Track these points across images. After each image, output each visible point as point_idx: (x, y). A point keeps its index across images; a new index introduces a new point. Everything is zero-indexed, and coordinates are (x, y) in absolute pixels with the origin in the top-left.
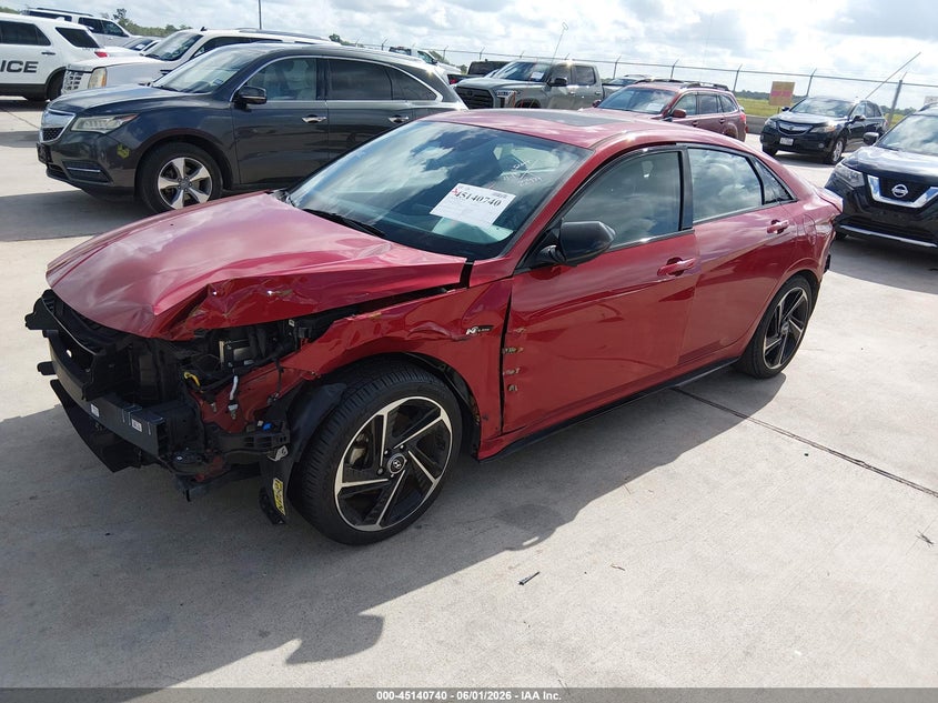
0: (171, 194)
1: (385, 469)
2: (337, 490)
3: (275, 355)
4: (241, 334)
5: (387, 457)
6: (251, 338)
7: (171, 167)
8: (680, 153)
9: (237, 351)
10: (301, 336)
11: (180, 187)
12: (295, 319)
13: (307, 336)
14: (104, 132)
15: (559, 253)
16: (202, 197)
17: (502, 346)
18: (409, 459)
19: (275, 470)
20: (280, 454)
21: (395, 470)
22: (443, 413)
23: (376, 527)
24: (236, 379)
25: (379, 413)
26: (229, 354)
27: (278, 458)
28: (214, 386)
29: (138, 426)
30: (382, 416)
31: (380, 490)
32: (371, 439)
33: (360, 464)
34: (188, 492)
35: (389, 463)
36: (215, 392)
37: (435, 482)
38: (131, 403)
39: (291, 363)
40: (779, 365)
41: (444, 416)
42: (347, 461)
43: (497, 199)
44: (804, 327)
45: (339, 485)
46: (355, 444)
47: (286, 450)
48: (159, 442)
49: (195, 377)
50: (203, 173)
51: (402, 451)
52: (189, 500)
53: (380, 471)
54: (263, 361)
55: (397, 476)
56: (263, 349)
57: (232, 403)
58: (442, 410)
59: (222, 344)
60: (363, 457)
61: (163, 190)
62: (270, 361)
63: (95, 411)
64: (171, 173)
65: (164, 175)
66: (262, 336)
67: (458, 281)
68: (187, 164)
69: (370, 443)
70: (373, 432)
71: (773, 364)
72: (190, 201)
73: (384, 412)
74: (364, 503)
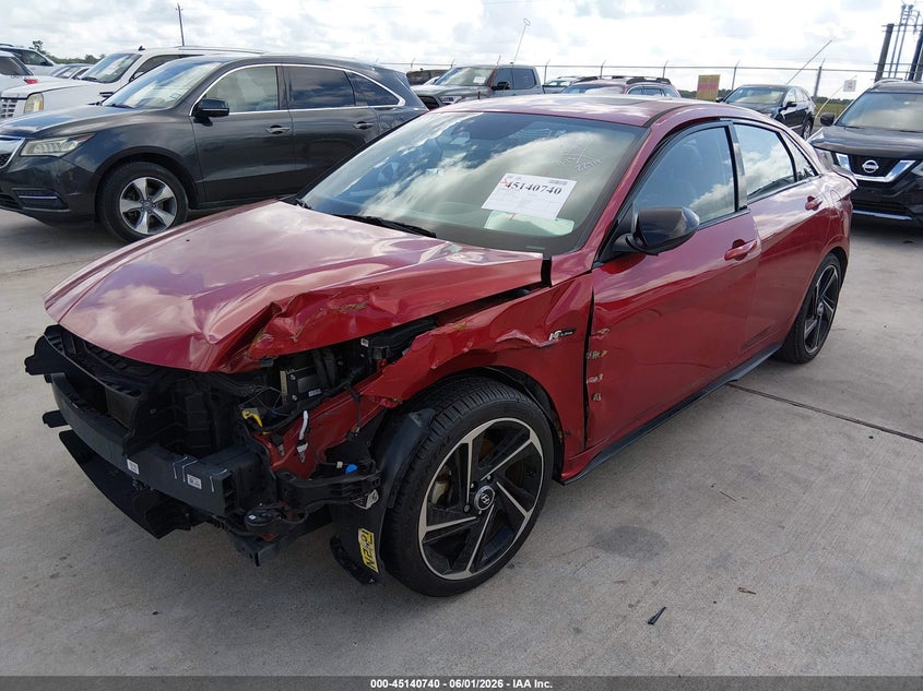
0: (134, 217)
1: (472, 505)
2: (421, 536)
3: (349, 382)
4: (305, 361)
5: (474, 490)
6: (319, 364)
7: (133, 189)
8: (727, 128)
9: (301, 381)
10: (378, 357)
11: (143, 209)
12: (369, 337)
13: (384, 357)
14: (58, 155)
15: (639, 242)
16: (167, 218)
17: (586, 351)
18: (498, 491)
19: (365, 520)
20: (372, 499)
21: (482, 505)
22: (533, 434)
23: (466, 574)
24: (306, 414)
25: (463, 441)
26: (292, 385)
27: (369, 505)
28: (281, 424)
29: (196, 483)
30: (467, 444)
31: (467, 531)
32: (455, 472)
33: (443, 501)
34: (257, 555)
35: (477, 498)
36: (281, 432)
37: (528, 515)
38: (183, 456)
39: (370, 389)
40: (816, 348)
41: (534, 439)
42: (429, 500)
43: (556, 186)
44: (834, 306)
45: (423, 529)
46: (438, 479)
47: (376, 495)
48: (226, 499)
49: (257, 417)
50: (166, 192)
51: (488, 482)
52: (258, 565)
53: (467, 508)
54: (332, 391)
55: (485, 513)
56: (332, 375)
57: (302, 443)
58: (532, 432)
59: (283, 374)
60: (446, 492)
61: (126, 214)
62: (342, 390)
63: (132, 467)
64: (133, 194)
65: (125, 197)
66: (330, 360)
67: (540, 280)
68: (149, 183)
69: (454, 477)
70: (458, 463)
71: (811, 347)
72: (155, 224)
73: (468, 439)
74: (451, 547)
